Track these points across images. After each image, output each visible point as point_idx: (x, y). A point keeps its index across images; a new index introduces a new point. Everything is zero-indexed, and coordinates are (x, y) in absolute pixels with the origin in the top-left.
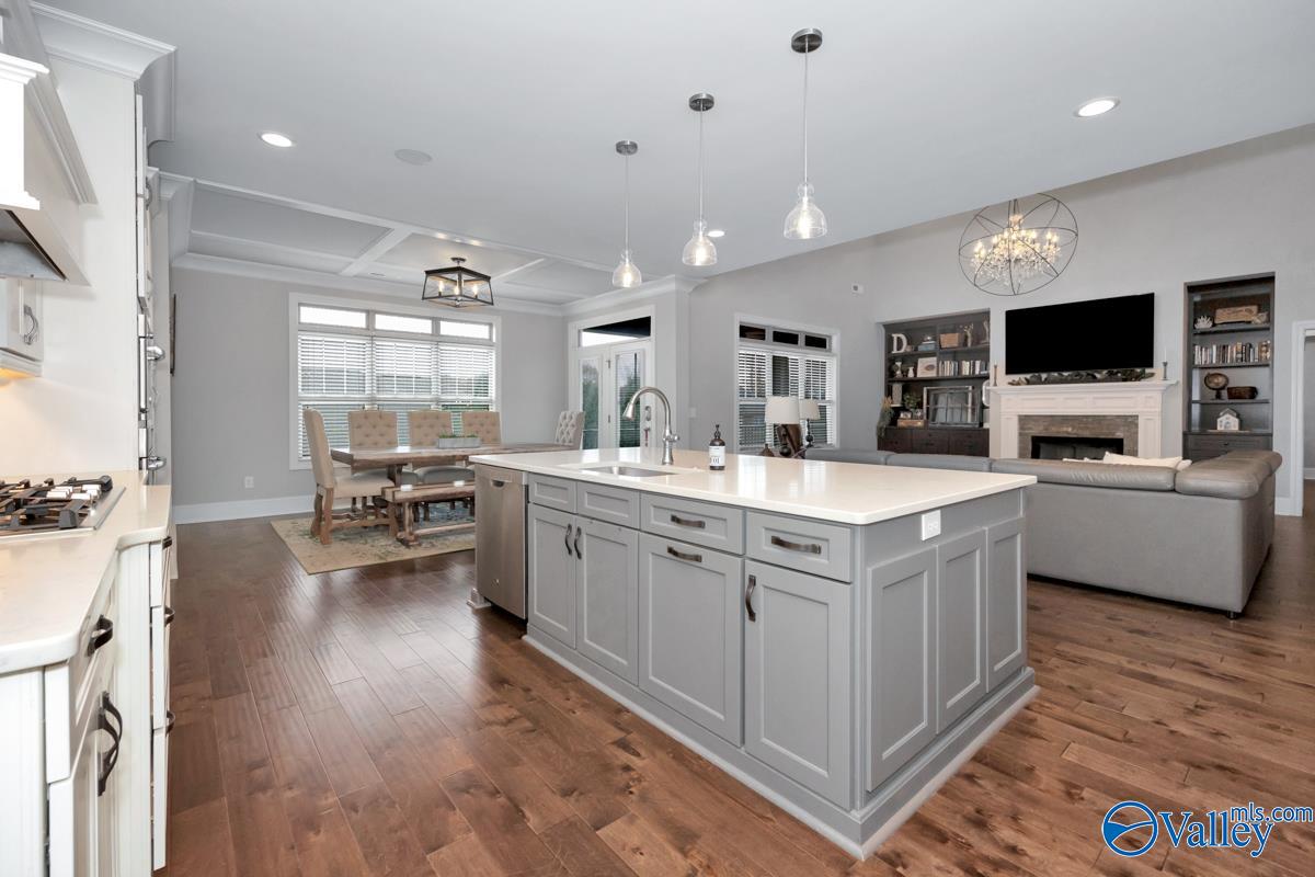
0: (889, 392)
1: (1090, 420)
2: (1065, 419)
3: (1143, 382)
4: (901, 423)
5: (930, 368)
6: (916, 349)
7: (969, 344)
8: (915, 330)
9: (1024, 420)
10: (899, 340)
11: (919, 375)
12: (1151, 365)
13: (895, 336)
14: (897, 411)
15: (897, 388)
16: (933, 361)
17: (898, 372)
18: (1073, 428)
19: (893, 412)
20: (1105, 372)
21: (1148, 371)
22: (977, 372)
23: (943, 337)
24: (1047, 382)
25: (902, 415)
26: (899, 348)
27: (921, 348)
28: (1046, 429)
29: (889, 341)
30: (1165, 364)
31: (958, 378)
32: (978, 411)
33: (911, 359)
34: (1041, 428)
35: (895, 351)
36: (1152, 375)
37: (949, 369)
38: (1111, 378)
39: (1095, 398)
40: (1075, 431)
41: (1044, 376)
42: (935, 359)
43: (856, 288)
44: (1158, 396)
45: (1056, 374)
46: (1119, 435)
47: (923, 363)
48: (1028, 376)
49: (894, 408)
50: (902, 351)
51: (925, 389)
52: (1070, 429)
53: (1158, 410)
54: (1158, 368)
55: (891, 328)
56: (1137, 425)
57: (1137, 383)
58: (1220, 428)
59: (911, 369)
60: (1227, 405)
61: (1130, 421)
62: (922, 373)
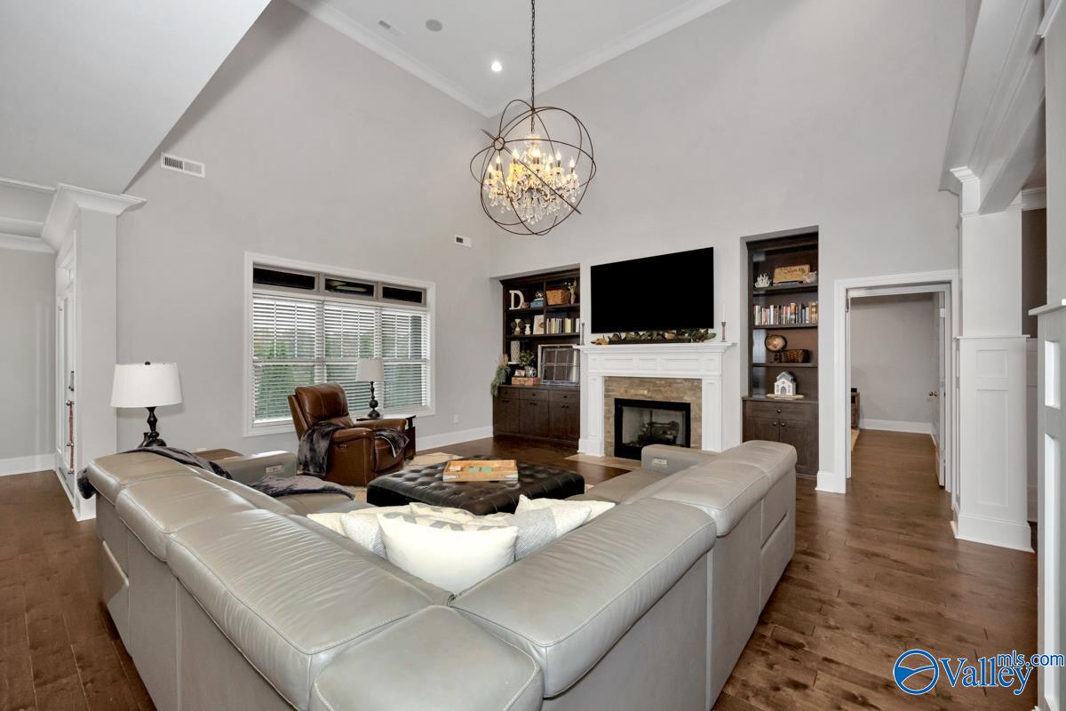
0: (507, 350)
1: (663, 382)
2: (642, 381)
3: (706, 343)
4: (515, 382)
5: (542, 325)
6: (531, 306)
8: (527, 286)
9: (609, 381)
10: (517, 297)
11: (535, 332)
12: (712, 327)
13: (513, 292)
14: (514, 368)
15: (515, 346)
16: (543, 318)
18: (649, 391)
19: (509, 370)
20: (673, 332)
21: (710, 331)
23: (549, 294)
24: (625, 341)
25: (517, 373)
26: (516, 305)
27: (535, 305)
28: (626, 392)
29: (507, 297)
30: (724, 324)
31: (562, 337)
33: (528, 316)
34: (622, 390)
35: (512, 308)
36: (713, 335)
37: (554, 327)
38: (677, 339)
39: (666, 359)
40: (650, 395)
41: (623, 335)
42: (544, 316)
44: (717, 358)
45: (633, 333)
46: (687, 399)
47: (539, 319)
48: (611, 335)
49: (510, 366)
50: (519, 308)
51: (539, 346)
52: (646, 392)
53: (719, 373)
54: (717, 329)
55: (508, 284)
56: (701, 389)
57: (700, 344)
58: (777, 393)
59: (528, 326)
60: (784, 369)
61: (695, 385)
62: (538, 330)
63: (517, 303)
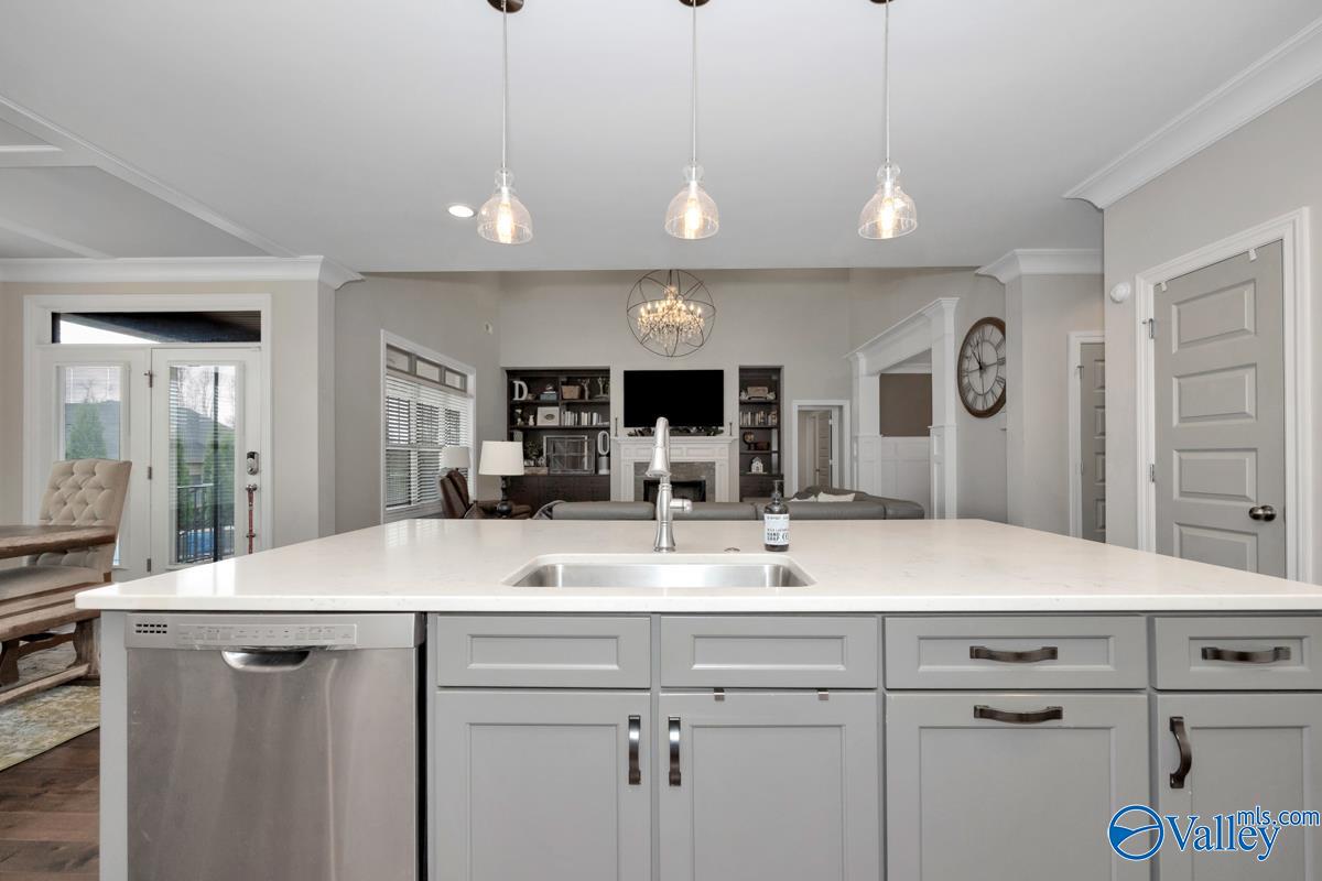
3: (717, 437)
5: (550, 417)
6: (538, 398)
7: (587, 397)
8: (537, 379)
9: (638, 466)
10: (520, 387)
11: (539, 424)
12: (722, 425)
13: (517, 383)
15: (519, 435)
16: (555, 410)
17: (519, 420)
20: (694, 428)
21: (720, 428)
22: (594, 424)
23: (565, 388)
26: (521, 395)
27: (543, 397)
29: (511, 388)
30: (728, 424)
31: (577, 429)
32: (593, 459)
33: (531, 407)
35: (517, 398)
36: (722, 431)
37: (569, 419)
38: (698, 433)
39: (689, 448)
42: (557, 409)
43: (487, 328)
44: (726, 446)
46: (703, 477)
47: (542, 411)
48: (641, 429)
50: (523, 398)
51: (545, 438)
53: (727, 458)
54: (726, 428)
55: (512, 374)
56: (714, 470)
57: (714, 437)
58: (754, 471)
59: (531, 417)
60: (756, 455)
61: (710, 467)
62: (542, 421)
63: (521, 394)
